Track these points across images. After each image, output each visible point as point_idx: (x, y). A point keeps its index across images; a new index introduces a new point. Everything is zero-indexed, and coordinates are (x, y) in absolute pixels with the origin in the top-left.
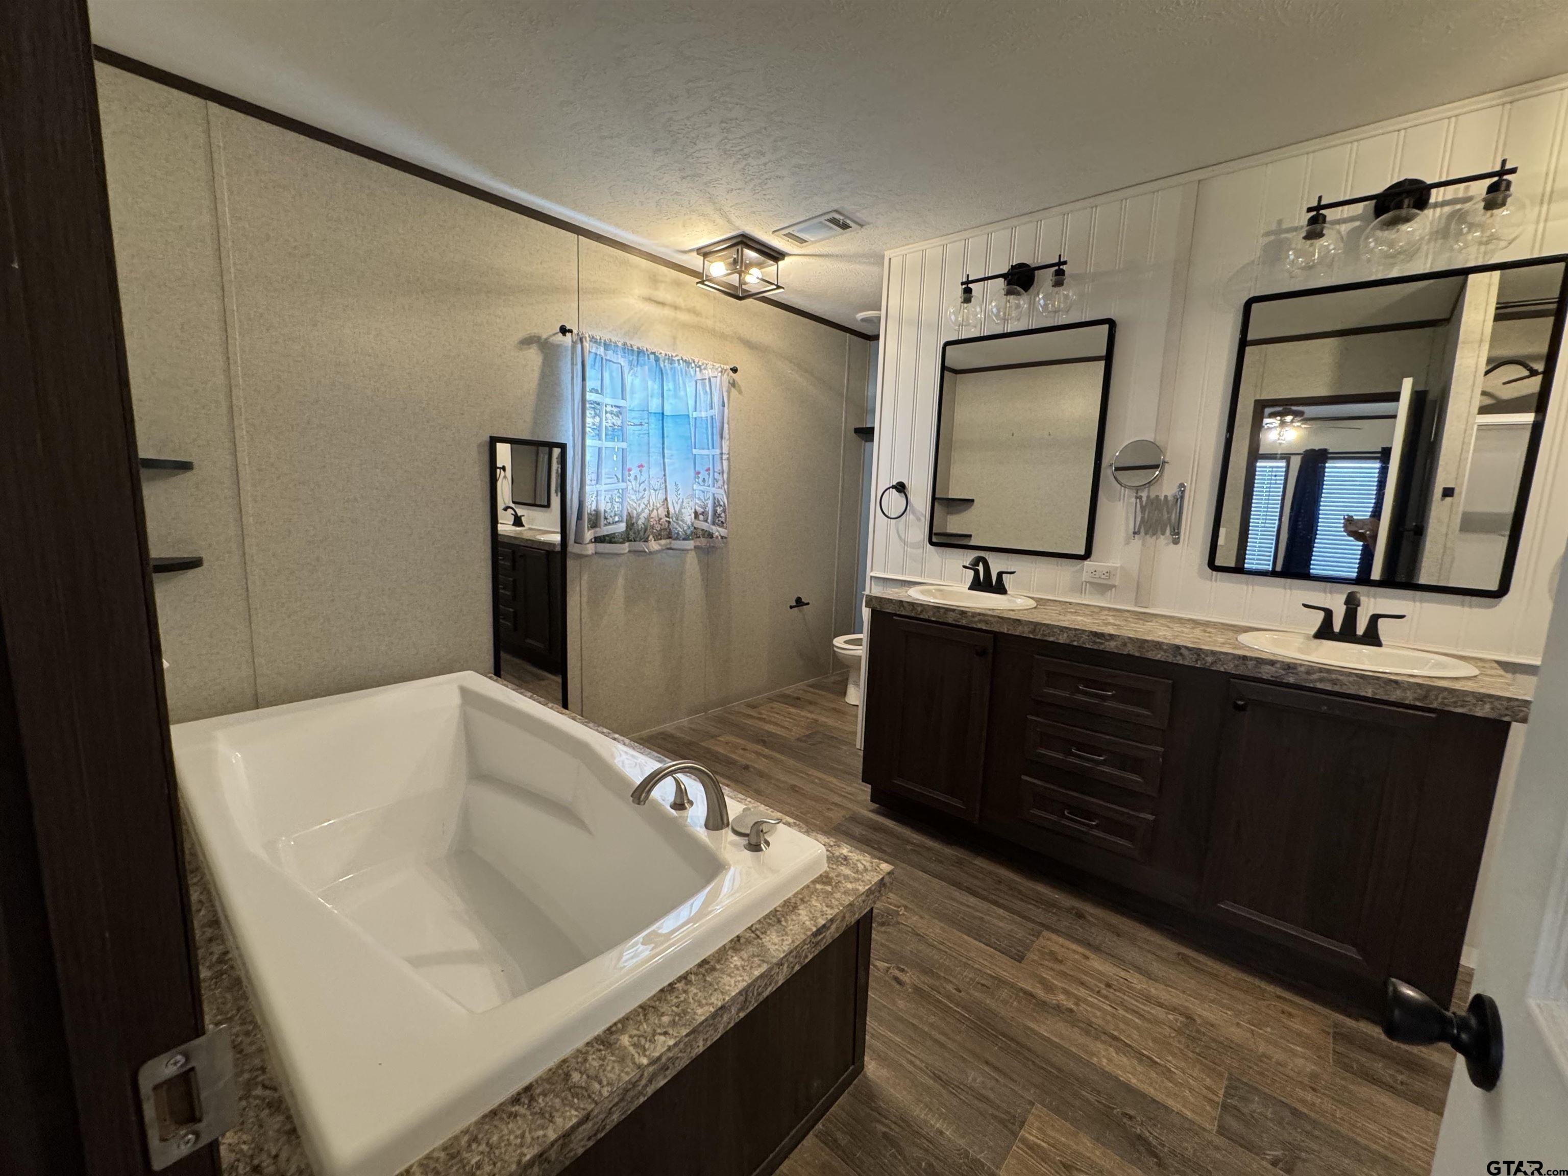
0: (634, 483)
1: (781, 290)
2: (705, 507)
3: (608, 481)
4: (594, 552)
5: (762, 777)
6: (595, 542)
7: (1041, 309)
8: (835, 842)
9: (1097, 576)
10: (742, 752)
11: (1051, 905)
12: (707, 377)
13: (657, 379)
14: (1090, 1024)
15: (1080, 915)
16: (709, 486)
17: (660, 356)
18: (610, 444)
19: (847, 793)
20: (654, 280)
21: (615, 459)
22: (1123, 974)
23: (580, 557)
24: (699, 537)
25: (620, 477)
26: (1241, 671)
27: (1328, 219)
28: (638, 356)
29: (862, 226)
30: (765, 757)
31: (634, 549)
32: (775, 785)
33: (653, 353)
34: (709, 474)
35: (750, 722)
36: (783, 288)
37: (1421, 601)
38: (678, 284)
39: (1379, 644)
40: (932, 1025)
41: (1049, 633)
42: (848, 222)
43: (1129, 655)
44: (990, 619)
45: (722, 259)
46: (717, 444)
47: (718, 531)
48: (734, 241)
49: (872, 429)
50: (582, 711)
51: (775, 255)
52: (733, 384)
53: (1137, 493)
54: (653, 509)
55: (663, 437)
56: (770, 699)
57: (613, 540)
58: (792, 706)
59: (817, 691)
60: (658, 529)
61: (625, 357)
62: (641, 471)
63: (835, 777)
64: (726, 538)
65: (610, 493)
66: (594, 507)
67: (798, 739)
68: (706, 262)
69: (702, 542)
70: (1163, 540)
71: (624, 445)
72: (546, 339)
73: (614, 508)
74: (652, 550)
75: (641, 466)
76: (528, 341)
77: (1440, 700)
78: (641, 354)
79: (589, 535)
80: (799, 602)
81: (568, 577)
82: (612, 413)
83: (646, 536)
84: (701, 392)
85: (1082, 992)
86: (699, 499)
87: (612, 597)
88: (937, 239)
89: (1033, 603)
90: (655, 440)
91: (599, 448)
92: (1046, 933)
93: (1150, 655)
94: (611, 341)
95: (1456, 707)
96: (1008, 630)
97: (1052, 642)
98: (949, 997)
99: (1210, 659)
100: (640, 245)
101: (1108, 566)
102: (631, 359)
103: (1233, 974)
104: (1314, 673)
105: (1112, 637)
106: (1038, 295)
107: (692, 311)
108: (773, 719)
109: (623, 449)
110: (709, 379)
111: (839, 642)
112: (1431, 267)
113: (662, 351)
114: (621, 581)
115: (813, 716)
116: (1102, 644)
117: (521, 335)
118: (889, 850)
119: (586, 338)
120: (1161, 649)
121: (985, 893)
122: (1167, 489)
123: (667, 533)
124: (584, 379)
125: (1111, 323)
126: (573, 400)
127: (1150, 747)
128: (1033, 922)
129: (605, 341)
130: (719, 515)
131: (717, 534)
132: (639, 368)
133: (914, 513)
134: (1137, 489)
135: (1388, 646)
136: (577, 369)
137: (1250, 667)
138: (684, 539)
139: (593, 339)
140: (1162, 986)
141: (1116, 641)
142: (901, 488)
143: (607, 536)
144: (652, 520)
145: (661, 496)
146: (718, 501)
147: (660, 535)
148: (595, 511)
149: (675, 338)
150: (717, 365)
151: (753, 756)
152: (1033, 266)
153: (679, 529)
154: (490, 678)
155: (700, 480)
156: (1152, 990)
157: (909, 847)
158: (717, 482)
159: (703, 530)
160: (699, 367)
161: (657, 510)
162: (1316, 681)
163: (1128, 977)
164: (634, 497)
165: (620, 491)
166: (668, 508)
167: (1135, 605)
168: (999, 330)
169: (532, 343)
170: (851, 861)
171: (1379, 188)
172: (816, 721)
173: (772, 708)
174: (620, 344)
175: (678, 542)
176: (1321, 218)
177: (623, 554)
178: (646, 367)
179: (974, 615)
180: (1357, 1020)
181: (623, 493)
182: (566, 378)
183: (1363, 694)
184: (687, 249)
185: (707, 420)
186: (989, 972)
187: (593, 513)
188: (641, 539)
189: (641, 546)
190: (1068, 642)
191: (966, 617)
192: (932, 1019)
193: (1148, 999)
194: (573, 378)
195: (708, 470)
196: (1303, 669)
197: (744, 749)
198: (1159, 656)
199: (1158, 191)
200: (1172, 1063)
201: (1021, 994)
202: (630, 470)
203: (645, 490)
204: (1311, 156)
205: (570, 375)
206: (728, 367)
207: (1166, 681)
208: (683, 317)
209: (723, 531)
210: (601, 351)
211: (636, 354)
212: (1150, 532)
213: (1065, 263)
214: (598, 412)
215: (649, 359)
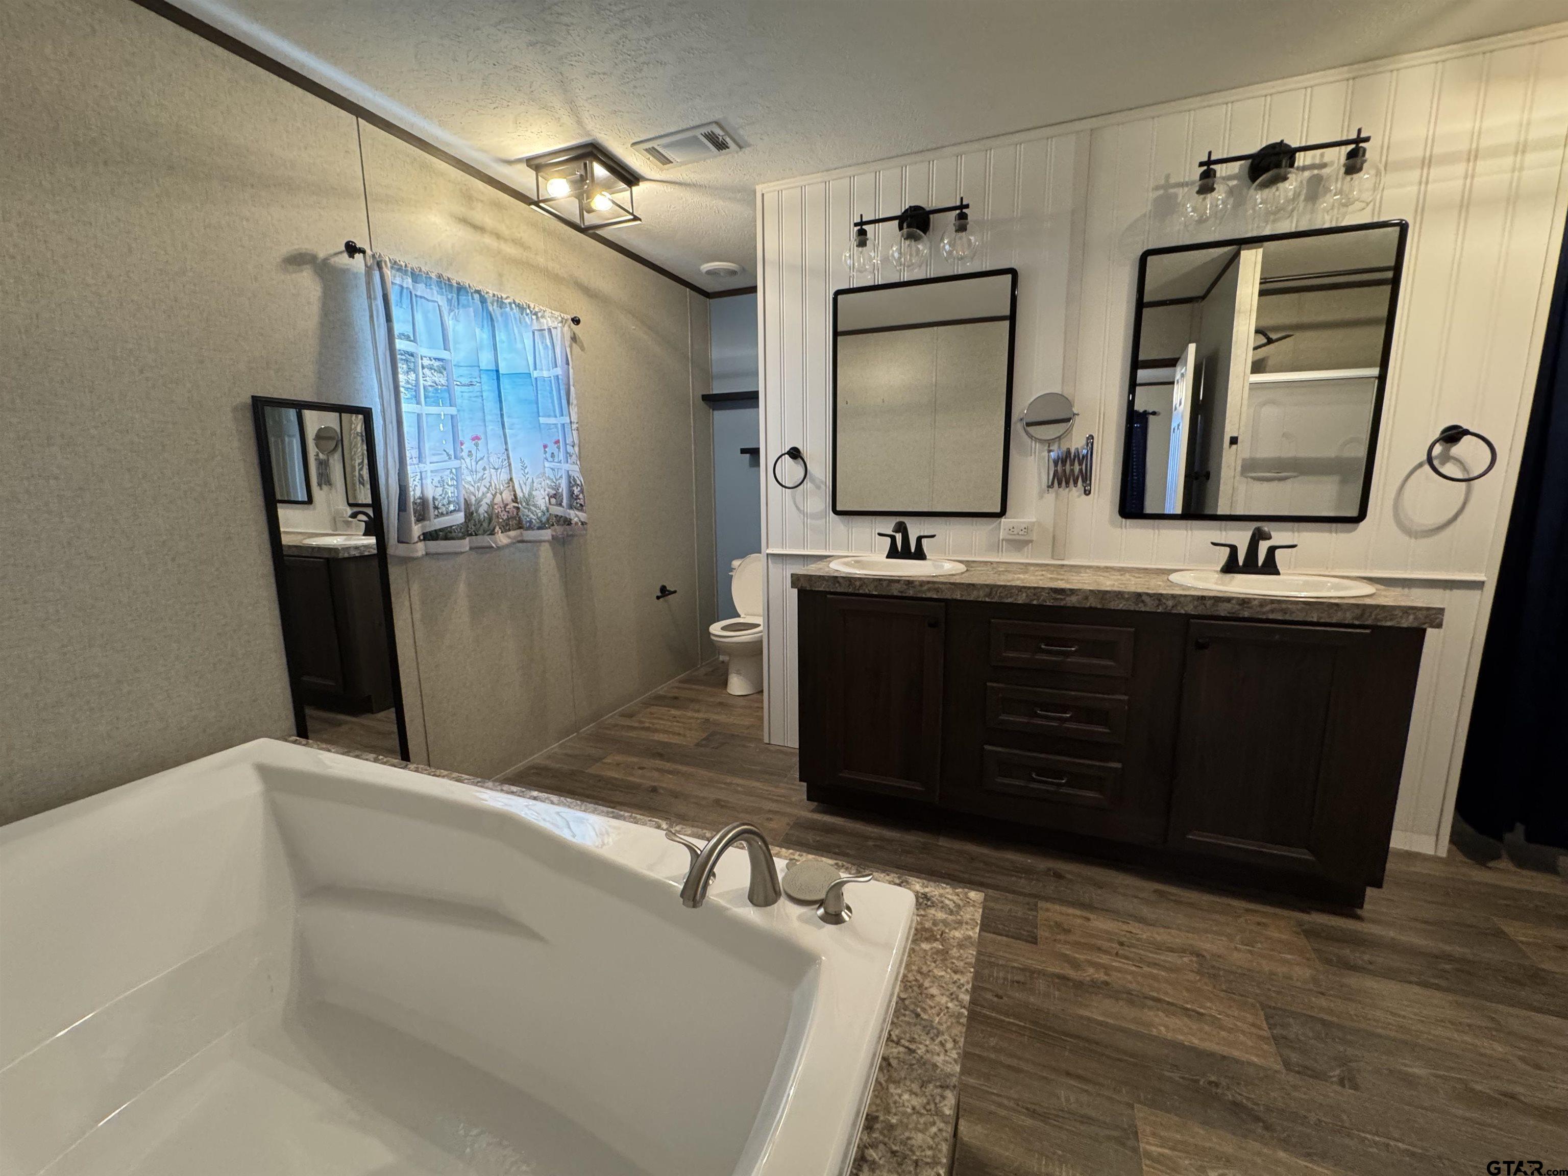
0: (468, 460)
1: (639, 222)
2: (556, 488)
3: (435, 459)
4: (424, 553)
5: (676, 797)
6: (424, 539)
7: (945, 254)
8: (899, 878)
9: (1015, 533)
10: (640, 771)
11: (1028, 872)
12: (546, 327)
13: (486, 326)
14: (1129, 992)
15: (1059, 876)
16: (560, 462)
17: (486, 296)
18: (433, 410)
19: (778, 796)
20: (468, 198)
21: (442, 428)
22: (1125, 927)
23: (406, 560)
24: (553, 525)
25: (452, 453)
26: (1200, 611)
27: (1218, 175)
28: (458, 295)
29: (741, 147)
30: (670, 772)
31: (475, 545)
32: (696, 803)
33: (478, 292)
34: (559, 448)
35: (633, 734)
36: (640, 220)
37: (1298, 531)
38: (497, 206)
39: (1277, 573)
40: (994, 1049)
41: (1007, 595)
42: (728, 139)
43: (1091, 608)
44: (941, 586)
45: (564, 175)
46: (565, 412)
47: (577, 516)
48: (579, 152)
49: (757, 392)
50: (429, 761)
51: (630, 178)
52: (574, 339)
53: (1049, 447)
54: (496, 492)
55: (501, 402)
56: (645, 704)
57: (450, 535)
58: (673, 707)
59: (694, 686)
60: (505, 517)
61: (442, 294)
62: (477, 445)
63: (758, 780)
64: (586, 523)
65: (441, 474)
66: (418, 494)
67: (697, 745)
68: (540, 178)
69: (559, 530)
70: (1075, 493)
71: (453, 411)
72: (325, 260)
73: (447, 493)
74: (500, 544)
75: (477, 438)
76: (297, 260)
77: (1373, 617)
78: (462, 292)
79: (417, 530)
80: (664, 592)
81: (392, 587)
82: (431, 368)
83: (491, 526)
84: (541, 347)
85: (1104, 959)
86: (549, 478)
87: (453, 609)
88: (819, 175)
89: (962, 568)
90: (491, 405)
91: (418, 415)
92: (1041, 904)
93: (1113, 605)
94: (420, 270)
95: (1386, 621)
96: (962, 596)
97: (1011, 604)
98: (993, 1008)
99: (1170, 603)
100: (448, 145)
101: (1024, 523)
102: (450, 297)
103: (1204, 898)
104: (1267, 605)
105: (1073, 591)
106: (942, 240)
107: (517, 242)
108: (658, 727)
109: (452, 416)
110: (550, 330)
111: (716, 629)
112: (1296, 227)
113: (490, 290)
114: (462, 588)
115: (701, 715)
116: (1061, 599)
117: (286, 249)
118: (851, 852)
119: (385, 262)
120: (1123, 598)
121: (966, 876)
122: (1077, 443)
123: (515, 522)
124: (389, 318)
125: (1013, 272)
126: (375, 347)
127: (1114, 697)
128: (1025, 895)
129: (412, 269)
130: (577, 496)
131: (576, 519)
132: (461, 311)
133: (813, 481)
134: (1049, 442)
135: (1284, 574)
136: (377, 305)
137: (1208, 606)
138: (539, 528)
139: (395, 264)
140: (1162, 930)
141: (1077, 595)
142: (795, 454)
143: (441, 530)
144: (496, 507)
145: (504, 477)
146: (574, 480)
147: (507, 524)
148: (420, 498)
149: (500, 275)
150: (557, 314)
151: (656, 774)
152: (928, 209)
153: (532, 516)
154: (295, 742)
155: (548, 455)
156: (1156, 936)
157: (871, 843)
158: (571, 456)
159: (556, 516)
160: (536, 314)
161: (501, 494)
162: (1268, 612)
163: (1130, 929)
164: (469, 479)
165: (454, 471)
166: (515, 491)
167: (1053, 558)
168: (895, 279)
169: (305, 263)
170: (934, 899)
171: (1254, 149)
172: (707, 720)
173: (651, 713)
174: (433, 276)
175: (530, 532)
176: (1212, 173)
177: (462, 553)
178: (471, 309)
179: (922, 583)
180: (1308, 913)
181: (457, 475)
182: (361, 320)
183: (1310, 619)
184: (513, 158)
185: (550, 381)
186: (1016, 965)
187: (419, 501)
188: (485, 532)
189: (486, 540)
190: (1027, 601)
191: (914, 587)
192: (993, 1041)
193: (1159, 947)
194: (371, 317)
195: (557, 442)
196: (1256, 602)
197: (641, 768)
198: (1121, 606)
199: (1052, 137)
200: (1211, 1008)
201: (1057, 981)
202: (462, 444)
203: (484, 469)
204: (1192, 112)
205: (367, 313)
206: (569, 317)
207: (1129, 629)
208: (510, 250)
209: (582, 516)
210: (408, 282)
211: (455, 290)
212: (1064, 484)
213: (967, 206)
214: (412, 365)
215: (473, 299)
